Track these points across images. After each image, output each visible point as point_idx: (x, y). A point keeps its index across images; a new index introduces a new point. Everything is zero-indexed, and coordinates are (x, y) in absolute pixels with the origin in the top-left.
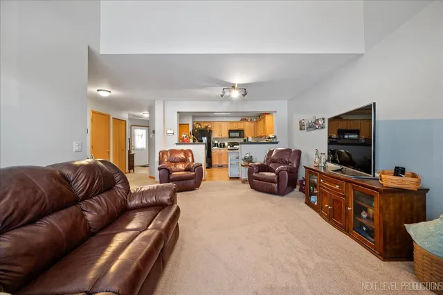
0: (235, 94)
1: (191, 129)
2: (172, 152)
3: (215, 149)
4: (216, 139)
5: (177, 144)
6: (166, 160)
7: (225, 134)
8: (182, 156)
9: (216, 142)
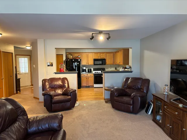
0: (101, 38)
1: (64, 59)
2: (52, 80)
3: (83, 74)
4: (84, 66)
5: (56, 73)
6: (48, 87)
7: (91, 62)
8: (60, 83)
9: (84, 68)
